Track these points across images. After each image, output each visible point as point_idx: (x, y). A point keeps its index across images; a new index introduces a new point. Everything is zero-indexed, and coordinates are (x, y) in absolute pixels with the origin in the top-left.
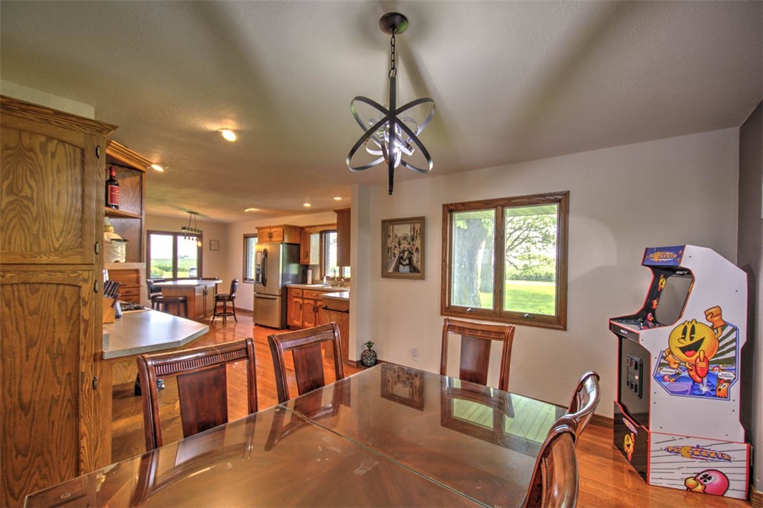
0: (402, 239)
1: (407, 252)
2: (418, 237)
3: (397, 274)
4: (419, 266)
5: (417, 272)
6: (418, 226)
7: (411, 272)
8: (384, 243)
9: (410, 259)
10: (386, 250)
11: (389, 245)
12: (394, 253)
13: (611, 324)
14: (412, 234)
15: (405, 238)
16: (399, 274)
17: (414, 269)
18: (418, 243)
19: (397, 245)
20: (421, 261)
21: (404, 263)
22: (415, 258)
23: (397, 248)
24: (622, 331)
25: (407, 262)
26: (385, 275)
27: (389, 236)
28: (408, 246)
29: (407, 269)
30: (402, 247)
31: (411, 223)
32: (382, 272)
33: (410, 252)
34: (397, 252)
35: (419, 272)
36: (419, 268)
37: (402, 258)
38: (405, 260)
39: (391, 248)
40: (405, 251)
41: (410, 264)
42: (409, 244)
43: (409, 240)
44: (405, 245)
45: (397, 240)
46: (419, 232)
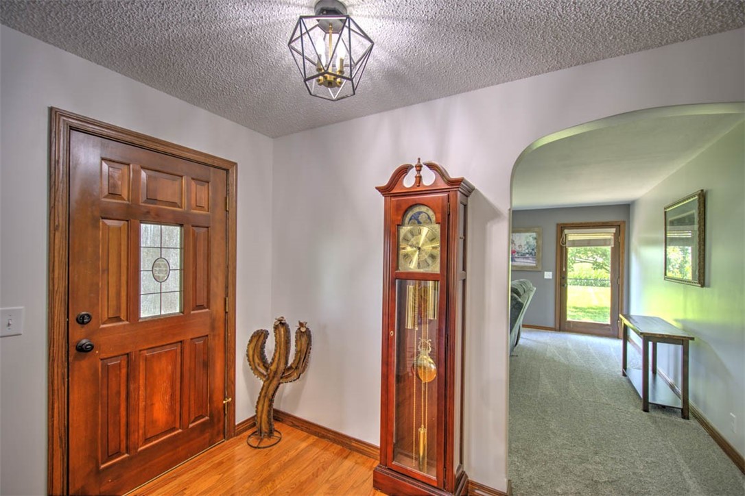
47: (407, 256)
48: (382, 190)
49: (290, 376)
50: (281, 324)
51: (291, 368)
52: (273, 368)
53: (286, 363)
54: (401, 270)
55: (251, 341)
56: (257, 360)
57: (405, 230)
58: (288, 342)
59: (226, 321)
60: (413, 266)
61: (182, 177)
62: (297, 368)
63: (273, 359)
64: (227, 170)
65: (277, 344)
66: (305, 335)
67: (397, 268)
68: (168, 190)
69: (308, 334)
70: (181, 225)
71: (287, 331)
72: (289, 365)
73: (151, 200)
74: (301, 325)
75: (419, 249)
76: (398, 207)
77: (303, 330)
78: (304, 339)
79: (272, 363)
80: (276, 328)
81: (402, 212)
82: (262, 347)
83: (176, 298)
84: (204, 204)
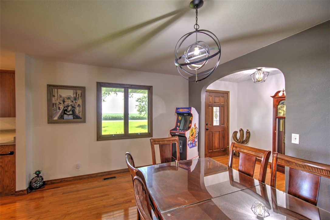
0: (66, 99)
1: (70, 107)
2: (80, 98)
3: (62, 120)
4: (80, 115)
5: (79, 118)
6: (79, 92)
7: (74, 118)
8: (49, 101)
9: (73, 111)
10: (51, 105)
11: (54, 102)
12: (59, 107)
13: (170, 132)
14: (75, 96)
15: (69, 98)
16: (63, 121)
17: (76, 117)
18: (80, 102)
19: (62, 103)
20: (82, 112)
21: (68, 113)
22: (77, 111)
23: (62, 104)
24: (176, 133)
25: (71, 113)
26: (51, 121)
27: (54, 96)
28: (72, 103)
29: (71, 117)
30: (66, 103)
31: (73, 90)
32: (48, 120)
33: (73, 107)
34: (62, 107)
35: (81, 119)
36: (81, 116)
37: (66, 110)
38: (69, 112)
39: (55, 104)
40: (69, 106)
41: (74, 113)
42: (73, 102)
43: (72, 99)
44: (68, 102)
45: (62, 99)
46: (80, 95)
47: (280, 113)
48: (272, 97)
49: (244, 143)
50: (241, 130)
51: (244, 141)
52: (239, 140)
53: (243, 139)
54: (278, 116)
55: (233, 134)
56: (235, 138)
57: (279, 106)
58: (243, 134)
59: (227, 128)
60: (281, 115)
61: (219, 97)
62: (246, 141)
63: (239, 138)
64: (227, 94)
65: (241, 135)
66: (248, 133)
67: (277, 116)
68: (217, 100)
69: (249, 132)
70: (219, 107)
71: (243, 132)
72: (244, 140)
73: (215, 102)
74: (248, 130)
75: (284, 111)
76: (277, 101)
77: (248, 131)
78: (248, 134)
79: (239, 139)
80: (240, 131)
81: (278, 102)
82: (236, 135)
83: (218, 122)
84: (223, 102)
